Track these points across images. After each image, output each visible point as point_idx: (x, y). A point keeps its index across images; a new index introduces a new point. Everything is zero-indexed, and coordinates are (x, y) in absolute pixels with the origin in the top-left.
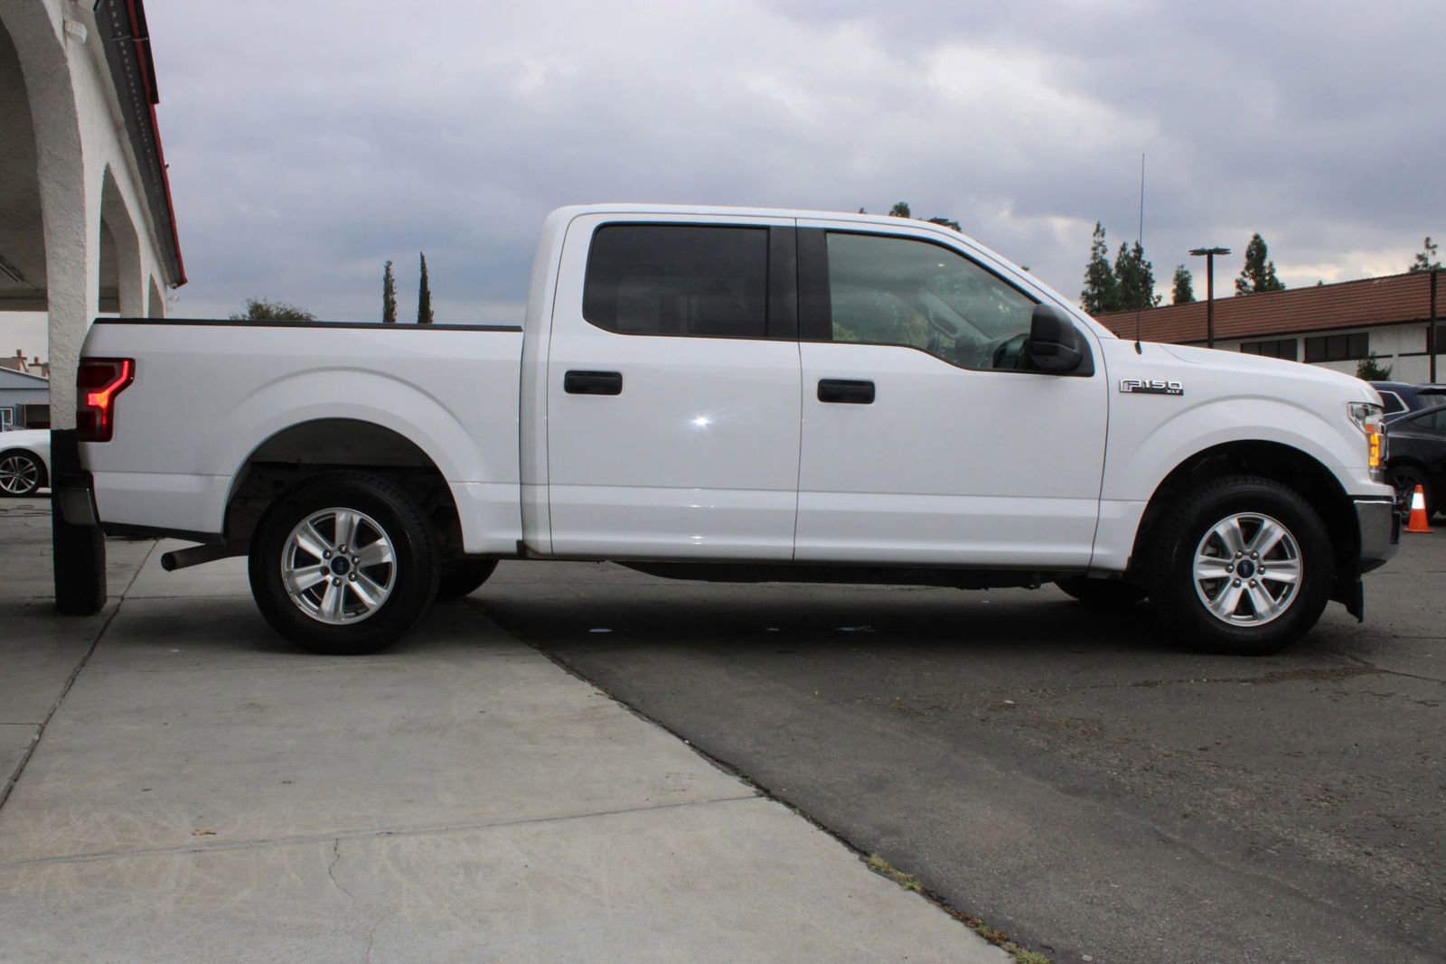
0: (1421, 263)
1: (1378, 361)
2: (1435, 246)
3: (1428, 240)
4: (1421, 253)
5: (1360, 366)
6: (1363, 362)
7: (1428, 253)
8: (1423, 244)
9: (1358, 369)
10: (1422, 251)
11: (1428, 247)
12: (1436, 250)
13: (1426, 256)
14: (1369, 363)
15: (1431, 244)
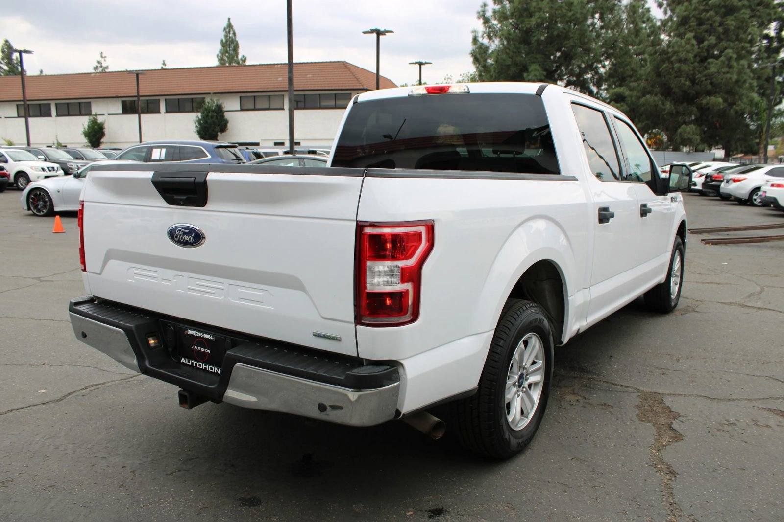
0: (99, 65)
1: (98, 117)
2: (105, 57)
3: (102, 53)
4: (99, 60)
5: (89, 120)
6: (91, 118)
7: (102, 60)
8: (100, 55)
9: (88, 121)
10: (100, 59)
11: (102, 57)
12: (106, 59)
13: (101, 62)
14: (94, 118)
15: (103, 56)
